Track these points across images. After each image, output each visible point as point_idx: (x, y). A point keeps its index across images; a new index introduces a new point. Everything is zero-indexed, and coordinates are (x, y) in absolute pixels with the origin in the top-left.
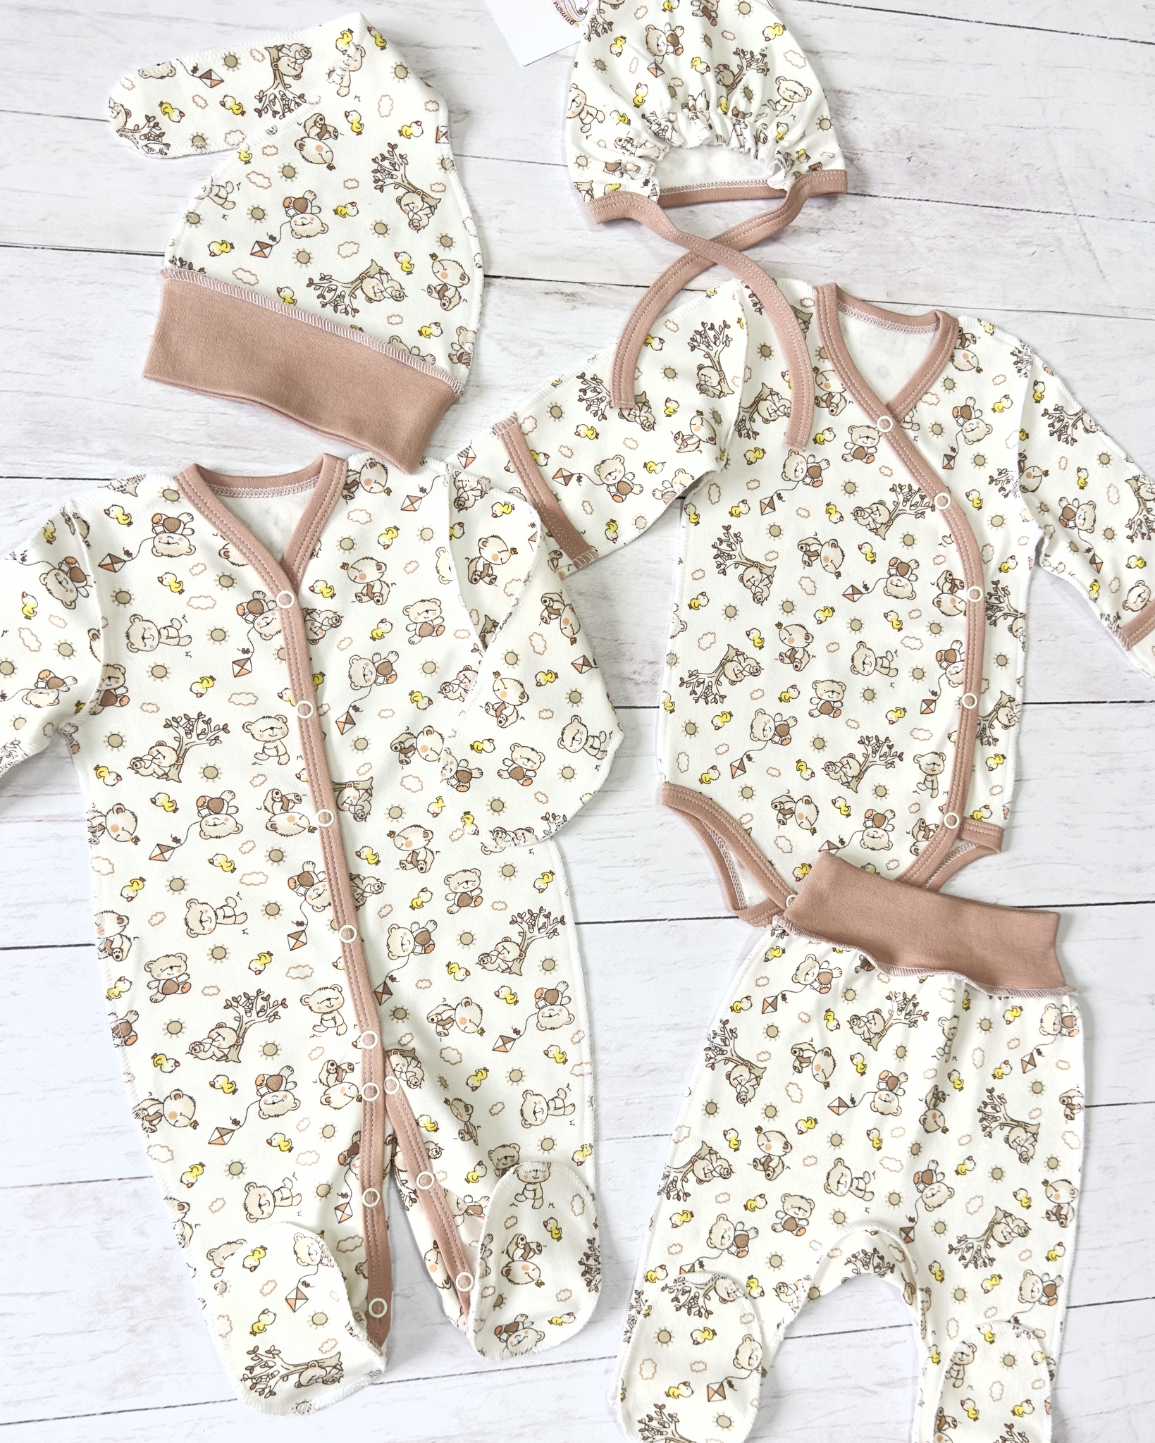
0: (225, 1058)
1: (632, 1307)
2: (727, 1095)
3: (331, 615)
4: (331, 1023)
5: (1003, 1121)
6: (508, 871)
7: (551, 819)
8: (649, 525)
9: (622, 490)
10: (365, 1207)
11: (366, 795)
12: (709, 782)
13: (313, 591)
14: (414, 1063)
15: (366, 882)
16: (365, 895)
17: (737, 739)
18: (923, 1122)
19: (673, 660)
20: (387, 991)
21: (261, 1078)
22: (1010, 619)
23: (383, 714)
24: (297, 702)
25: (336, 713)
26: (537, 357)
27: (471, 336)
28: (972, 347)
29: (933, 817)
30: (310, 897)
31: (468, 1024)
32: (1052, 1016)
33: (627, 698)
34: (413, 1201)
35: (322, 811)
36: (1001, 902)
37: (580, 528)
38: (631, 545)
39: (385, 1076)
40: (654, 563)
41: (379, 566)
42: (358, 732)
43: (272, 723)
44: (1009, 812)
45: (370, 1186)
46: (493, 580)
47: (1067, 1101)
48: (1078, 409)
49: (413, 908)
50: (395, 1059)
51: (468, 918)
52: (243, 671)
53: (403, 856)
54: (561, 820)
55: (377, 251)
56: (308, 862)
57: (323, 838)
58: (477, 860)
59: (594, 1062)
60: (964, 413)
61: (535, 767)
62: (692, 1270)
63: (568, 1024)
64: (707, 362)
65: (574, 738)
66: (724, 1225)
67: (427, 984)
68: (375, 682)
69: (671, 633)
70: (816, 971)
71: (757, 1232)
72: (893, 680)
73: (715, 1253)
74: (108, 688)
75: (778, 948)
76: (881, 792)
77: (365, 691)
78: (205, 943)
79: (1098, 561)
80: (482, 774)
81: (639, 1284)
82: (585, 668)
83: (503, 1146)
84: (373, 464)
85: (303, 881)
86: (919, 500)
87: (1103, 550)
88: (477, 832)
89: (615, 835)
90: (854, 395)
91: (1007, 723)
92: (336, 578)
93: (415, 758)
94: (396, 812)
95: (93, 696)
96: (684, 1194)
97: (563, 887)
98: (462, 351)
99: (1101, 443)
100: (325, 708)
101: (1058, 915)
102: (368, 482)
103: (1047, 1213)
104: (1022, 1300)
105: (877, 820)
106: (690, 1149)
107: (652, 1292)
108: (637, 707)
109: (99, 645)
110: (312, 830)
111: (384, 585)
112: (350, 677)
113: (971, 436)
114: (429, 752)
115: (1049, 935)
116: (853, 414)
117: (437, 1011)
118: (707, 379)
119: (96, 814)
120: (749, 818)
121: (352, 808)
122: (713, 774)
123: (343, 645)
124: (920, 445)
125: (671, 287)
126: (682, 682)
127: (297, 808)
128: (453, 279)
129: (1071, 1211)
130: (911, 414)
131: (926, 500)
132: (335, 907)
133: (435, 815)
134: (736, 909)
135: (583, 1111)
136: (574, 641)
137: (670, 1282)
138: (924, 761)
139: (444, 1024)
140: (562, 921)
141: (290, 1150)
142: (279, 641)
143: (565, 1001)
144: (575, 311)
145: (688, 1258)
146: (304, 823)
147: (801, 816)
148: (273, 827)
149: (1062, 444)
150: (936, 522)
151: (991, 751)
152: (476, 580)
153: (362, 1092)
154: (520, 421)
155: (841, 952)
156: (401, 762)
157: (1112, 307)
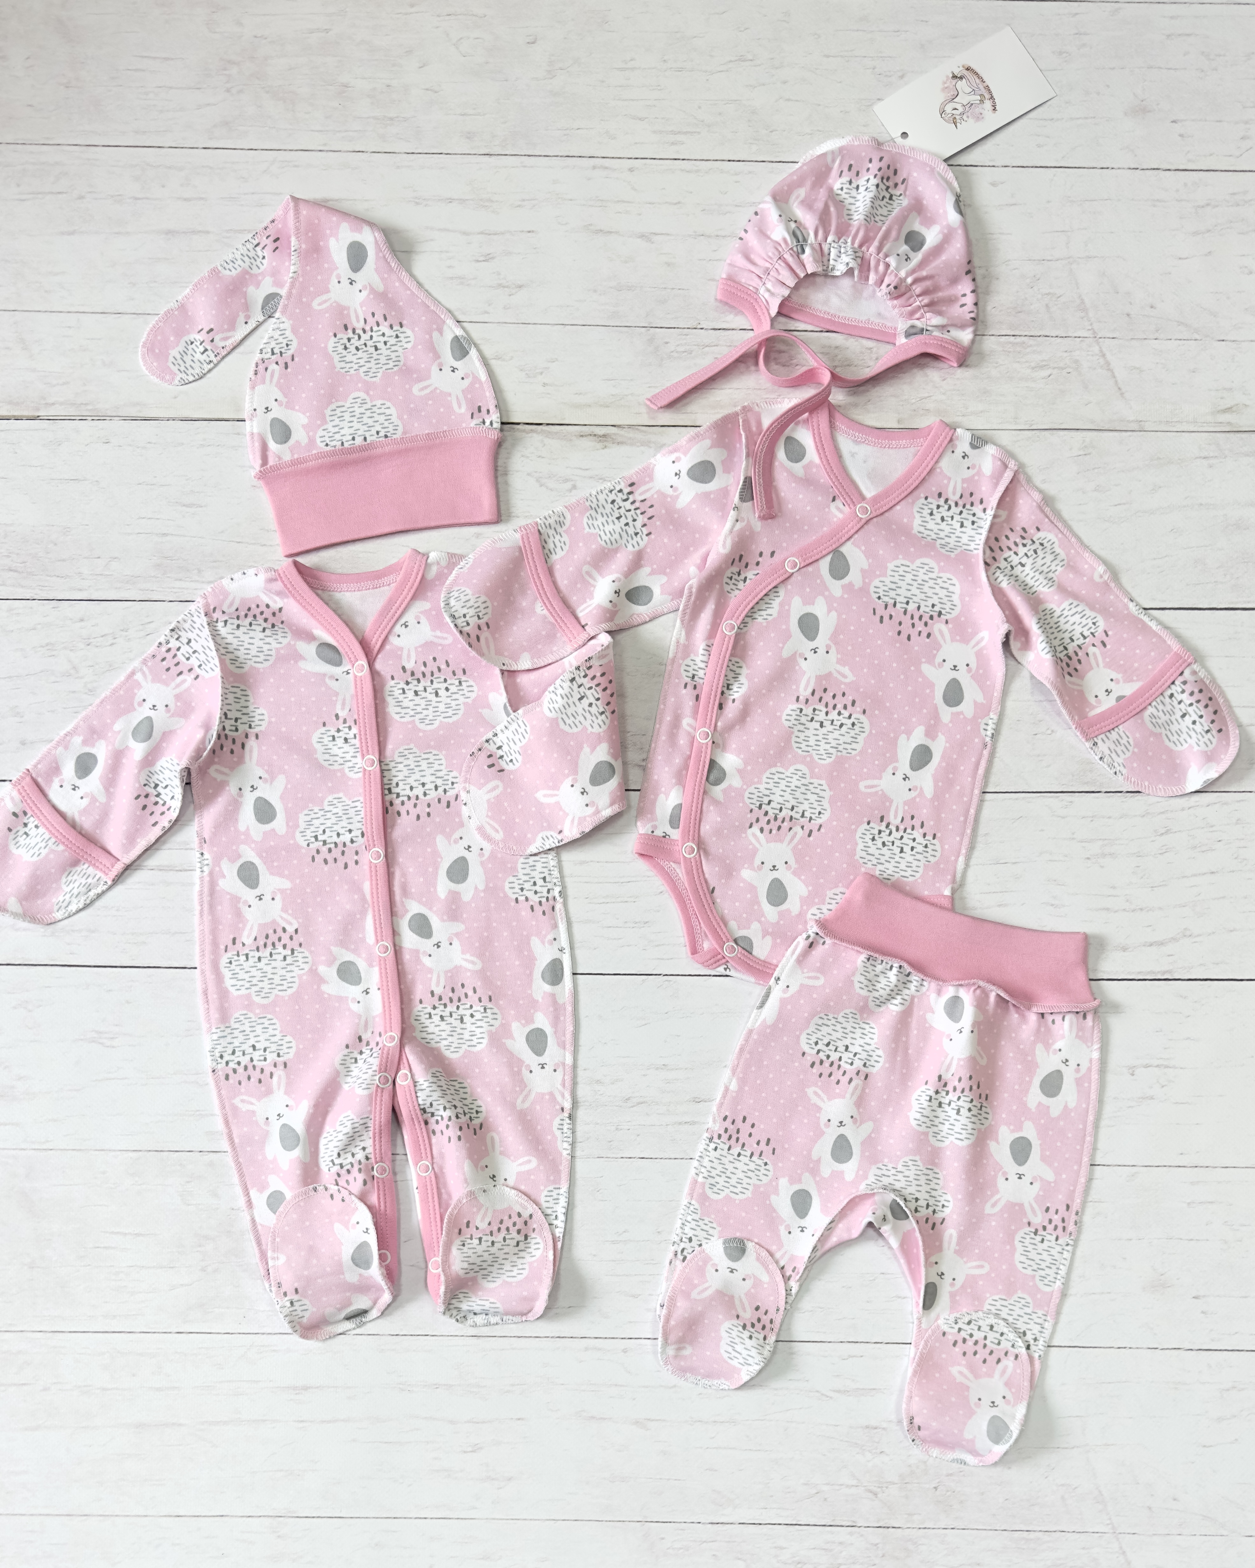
144: (605, 449)
157: (1129, 421)
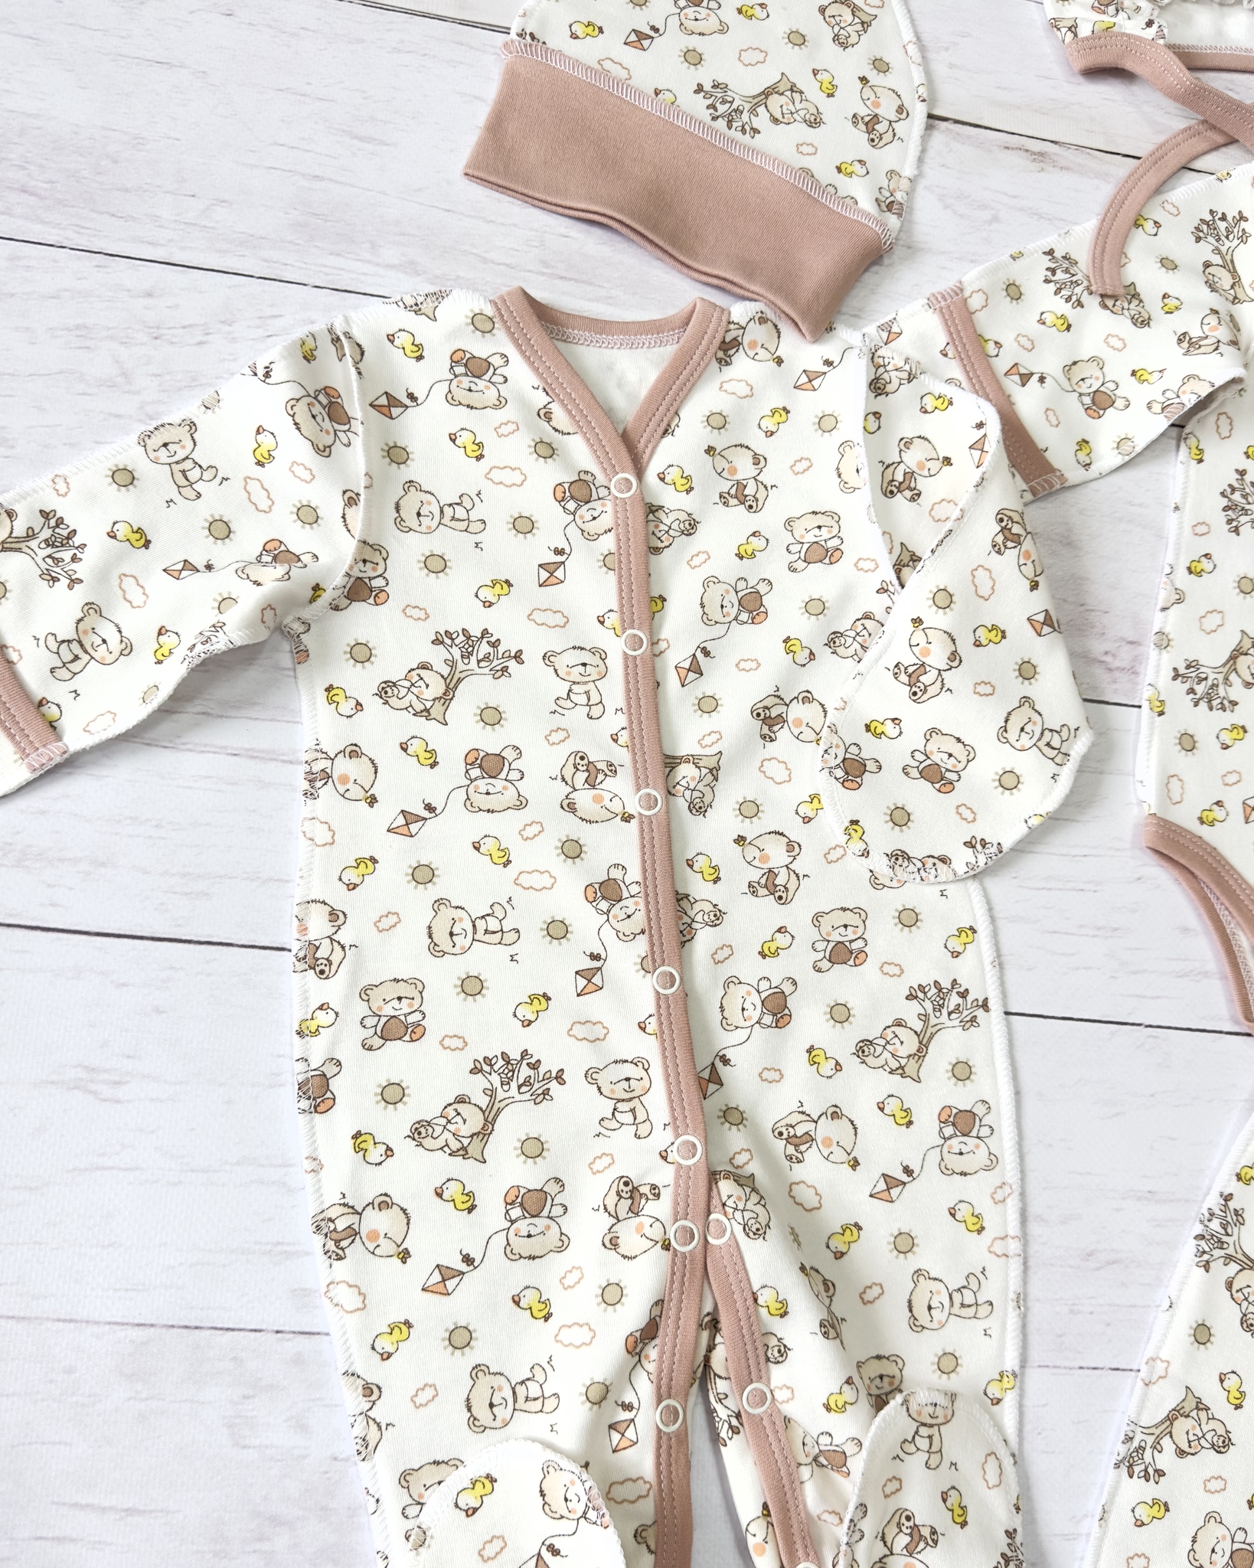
0: (463, 1152)
2: (1226, 1315)
3: (683, 516)
4: (628, 1118)
6: (907, 918)
7: (979, 847)
8: (1138, 449)
9: (1100, 403)
10: (659, 1431)
11: (710, 777)
13: (662, 480)
14: (755, 1198)
15: (697, 907)
16: (695, 925)
19: (1164, 641)
20: (715, 1078)
21: (514, 1192)
23: (742, 665)
24: (624, 630)
25: (677, 655)
26: (990, 223)
27: (904, 184)
30: (615, 917)
31: (835, 1148)
33: (1095, 688)
34: (735, 1430)
35: (644, 791)
37: (1041, 445)
38: (1109, 479)
39: (709, 1213)
40: (1140, 505)
41: (757, 459)
42: (706, 686)
43: (586, 657)
45: (669, 1397)
46: (916, 497)
49: (763, 955)
50: (726, 1187)
51: (843, 982)
52: (553, 580)
53: (755, 875)
54: (994, 849)
55: (789, 63)
56: (617, 866)
57: (642, 831)
58: (865, 896)
59: (1024, 1238)
61: (960, 767)
63: (987, 1169)
64: (1216, 259)
65: (1022, 729)
66: (1215, 1530)
67: (777, 1076)
68: (736, 619)
69: (1160, 605)
74: (361, 575)
77: (720, 630)
78: (453, 968)
80: (880, 768)
82: (1046, 629)
83: (878, 1357)
84: (763, 320)
85: (607, 892)
89: (1070, 885)
92: (698, 466)
93: (783, 735)
94: (749, 809)
96: (1156, 1471)
97: (988, 955)
98: (892, 199)
100: (663, 645)
102: (753, 344)
108: (1109, 703)
109: (355, 514)
110: (627, 818)
111: (761, 487)
112: (702, 606)
114: (803, 728)
117: (788, 1121)
118: (1216, 280)
119: (319, 755)
121: (688, 793)
123: (696, 561)
125: (1173, 161)
126: (1177, 675)
127: (610, 784)
128: (887, 110)
132: (651, 936)
133: (807, 820)
134: (1247, 1019)
135: (1005, 1315)
136: (1035, 586)
139: (799, 1142)
140: (985, 1006)
141: (547, 1318)
142: (608, 543)
143: (985, 1132)
146: (616, 806)
148: (571, 808)
152: (892, 492)
153: (670, 1235)
154: (967, 294)
156: (763, 737)
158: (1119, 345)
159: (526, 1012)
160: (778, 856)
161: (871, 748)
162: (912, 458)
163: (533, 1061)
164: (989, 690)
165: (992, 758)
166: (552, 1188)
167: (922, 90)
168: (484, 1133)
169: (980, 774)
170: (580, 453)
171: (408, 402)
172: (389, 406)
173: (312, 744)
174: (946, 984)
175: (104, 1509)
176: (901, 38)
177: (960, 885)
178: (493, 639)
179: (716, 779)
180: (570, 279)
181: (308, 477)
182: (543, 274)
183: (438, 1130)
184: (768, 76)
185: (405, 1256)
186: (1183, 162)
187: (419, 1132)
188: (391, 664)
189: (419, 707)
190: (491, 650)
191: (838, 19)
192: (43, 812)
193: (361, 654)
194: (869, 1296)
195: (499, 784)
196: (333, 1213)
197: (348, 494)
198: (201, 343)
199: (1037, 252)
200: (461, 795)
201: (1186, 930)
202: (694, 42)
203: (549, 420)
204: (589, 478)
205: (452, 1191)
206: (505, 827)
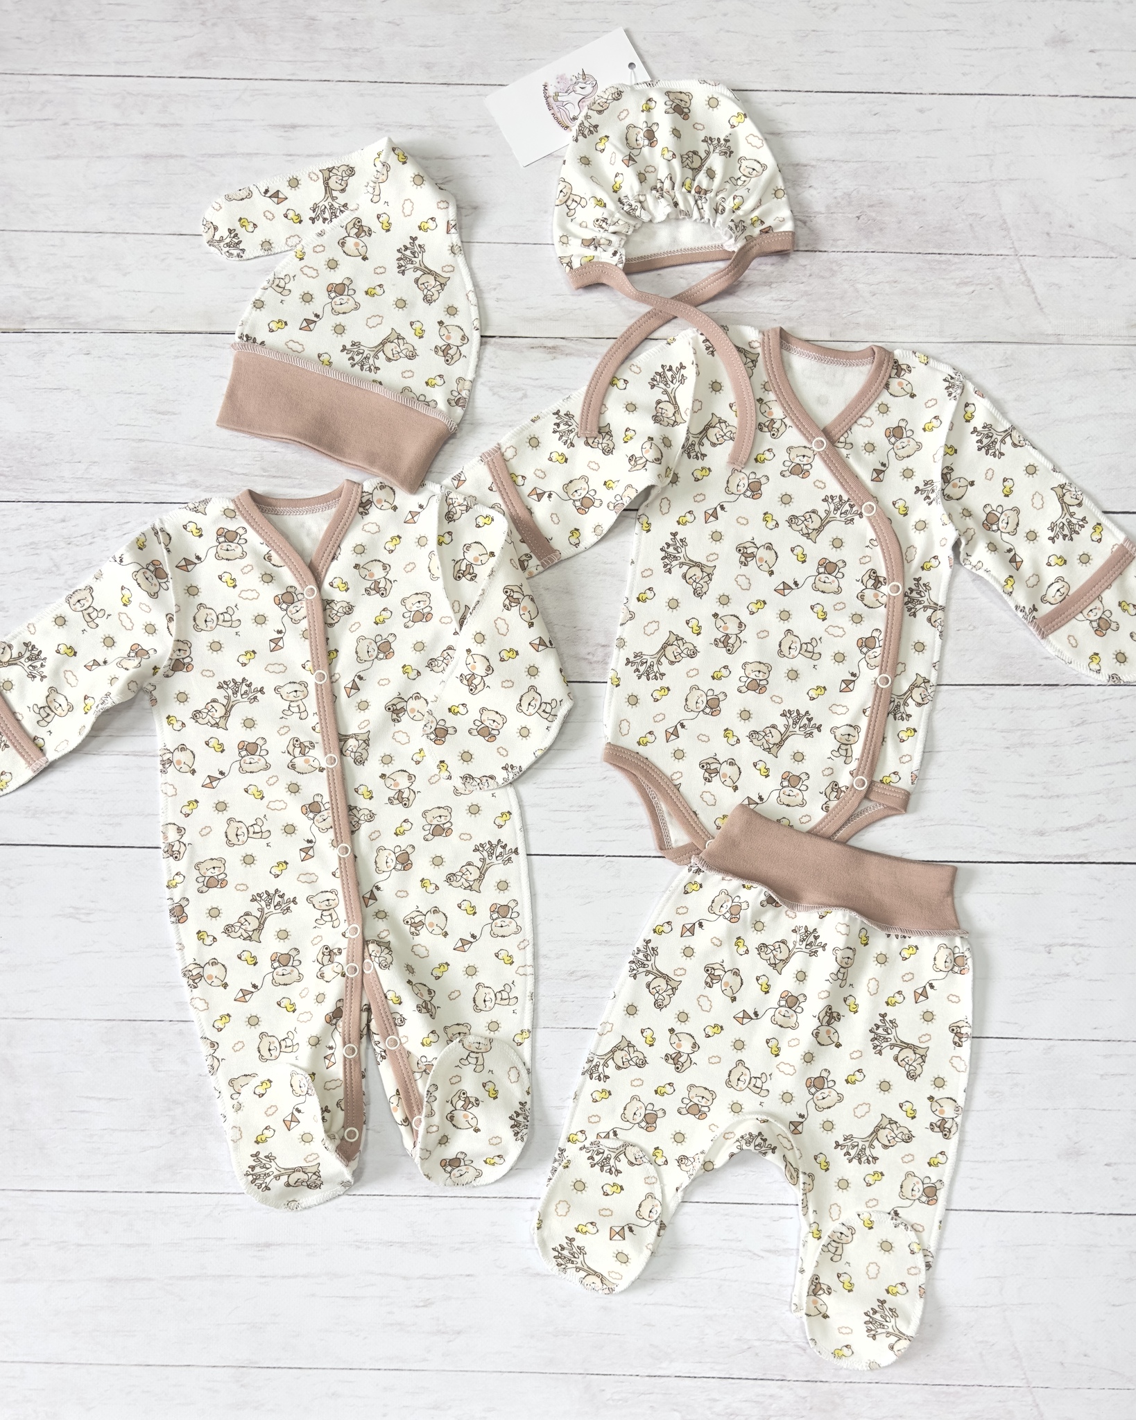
0: (250, 938)
1: (555, 1160)
2: (646, 1001)
3: (345, 604)
4: (328, 918)
5: (893, 1041)
6: (474, 809)
7: (509, 769)
8: (605, 532)
9: (585, 505)
10: (346, 1058)
11: (364, 745)
12: (645, 745)
13: (332, 586)
14: (387, 951)
15: (361, 812)
16: (360, 822)
17: (673, 709)
18: (816, 1035)
19: (622, 643)
20: (373, 897)
21: (275, 955)
22: (930, 611)
23: (381, 682)
24: (315, 671)
25: (345, 680)
26: (521, 399)
27: (467, 385)
28: (907, 376)
29: (845, 780)
30: (317, 821)
31: (435, 927)
32: (943, 955)
33: (582, 673)
34: (384, 1058)
35: (329, 755)
36: (905, 856)
37: (548, 536)
38: (593, 550)
39: (362, 960)
40: (610, 564)
41: (385, 567)
42: (362, 696)
43: (296, 687)
44: (915, 778)
45: (351, 1043)
46: (474, 577)
47: (955, 1030)
48: (1007, 426)
49: (396, 834)
50: (372, 947)
51: (440, 845)
52: (277, 647)
53: (392, 794)
54: (518, 770)
55: (397, 321)
56: (318, 795)
57: (328, 776)
58: (450, 800)
59: (536, 966)
60: (896, 433)
61: (499, 727)
62: (607, 1136)
63: (516, 933)
64: (665, 398)
65: (529, 704)
66: (636, 1104)
67: (405, 894)
68: (377, 657)
69: (620, 622)
70: (729, 904)
71: (665, 1113)
72: (816, 663)
73: (628, 1125)
74: (178, 657)
75: (695, 883)
76: (798, 757)
77: (368, 664)
78: (240, 851)
79: (1018, 559)
80: (456, 731)
81: (562, 1143)
82: (541, 647)
83: (458, 1024)
84: (382, 487)
85: (313, 808)
86: (849, 508)
87: (1024, 551)
88: (450, 778)
89: (565, 785)
90: (793, 420)
91: (920, 701)
92: (350, 576)
93: (405, 718)
94: (387, 759)
95: (166, 662)
96: (605, 1076)
97: (518, 825)
98: (460, 396)
99: (1029, 455)
100: (337, 676)
101: (956, 869)
102: (379, 501)
103: (931, 1125)
104: (902, 1196)
105: (792, 780)
106: (612, 1041)
107: (572, 1151)
108: (589, 682)
109: (173, 626)
110: (321, 770)
111: (388, 582)
112: (357, 653)
113: (901, 453)
114: (416, 713)
115: (945, 886)
116: (792, 436)
117: (411, 916)
118: (664, 411)
119: (166, 751)
120: (679, 775)
121: (353, 754)
122: (651, 738)
123: (353, 628)
124: (852, 461)
125: (636, 338)
126: (628, 662)
127: (312, 753)
128: (455, 340)
129: (955, 1125)
130: (846, 435)
131: (855, 509)
132: (335, 829)
133: (418, 763)
134: (661, 849)
135: (525, 1003)
136: (531, 625)
137: (587, 1144)
138: (838, 733)
139: (416, 926)
140: (516, 851)
141: (294, 1011)
142: (304, 624)
143: (514, 915)
144: (555, 361)
145: (605, 1127)
146: (316, 764)
147: (725, 775)
148: (293, 767)
149: (990, 458)
150: (864, 527)
151: (903, 725)
152: (459, 577)
153: (345, 970)
154: (503, 450)
155: (749, 888)
156: (394, 720)
157: (1047, 335)
158: (596, 467)
159: (276, 871)
160: (403, 782)
161: (451, 721)
162: (470, 556)
163: (281, 894)
164: (510, 684)
165: (516, 721)
166: (293, 953)
167: (477, 323)
168: (259, 929)
169: (509, 732)
170: (288, 577)
171: (196, 561)
172: (186, 565)
173: (162, 746)
174: (494, 842)
175: (100, 1099)
176: (465, 288)
177: (503, 790)
178: (248, 683)
179: (368, 745)
180: (278, 477)
181: (148, 610)
182: (263, 476)
183: (237, 928)
184: (384, 332)
185: (225, 986)
186: (644, 336)
187: (228, 930)
188: (198, 702)
189: (213, 722)
190: (247, 688)
191: (426, 285)
192: (42, 791)
193: (183, 698)
194: (453, 996)
195: (256, 758)
196: (190, 968)
197: (169, 616)
198: (91, 543)
199: (549, 414)
200: (237, 765)
201: (631, 804)
202: (340, 319)
203: (270, 560)
204: (293, 590)
205: (246, 955)
206: (260, 780)
